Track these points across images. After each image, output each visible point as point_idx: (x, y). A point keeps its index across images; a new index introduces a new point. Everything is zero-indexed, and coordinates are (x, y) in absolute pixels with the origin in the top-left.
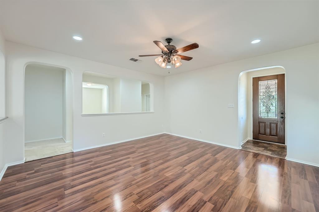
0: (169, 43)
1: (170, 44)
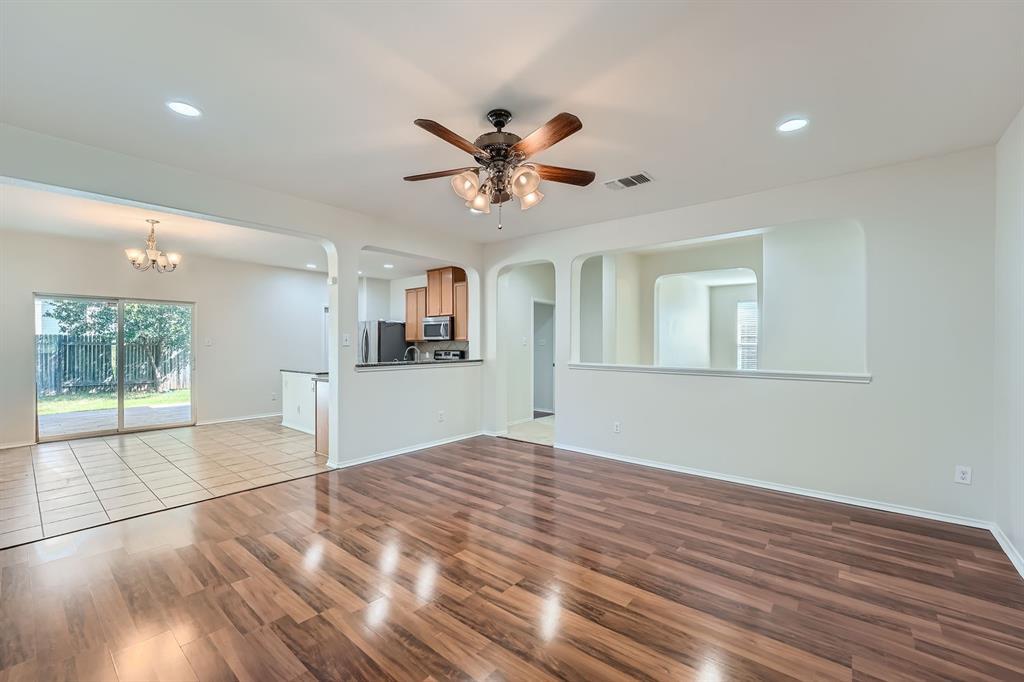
0: (499, 124)
1: (503, 130)
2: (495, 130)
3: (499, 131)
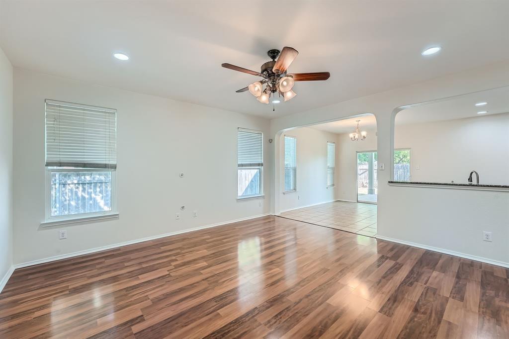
2: (272, 60)
3: (274, 60)
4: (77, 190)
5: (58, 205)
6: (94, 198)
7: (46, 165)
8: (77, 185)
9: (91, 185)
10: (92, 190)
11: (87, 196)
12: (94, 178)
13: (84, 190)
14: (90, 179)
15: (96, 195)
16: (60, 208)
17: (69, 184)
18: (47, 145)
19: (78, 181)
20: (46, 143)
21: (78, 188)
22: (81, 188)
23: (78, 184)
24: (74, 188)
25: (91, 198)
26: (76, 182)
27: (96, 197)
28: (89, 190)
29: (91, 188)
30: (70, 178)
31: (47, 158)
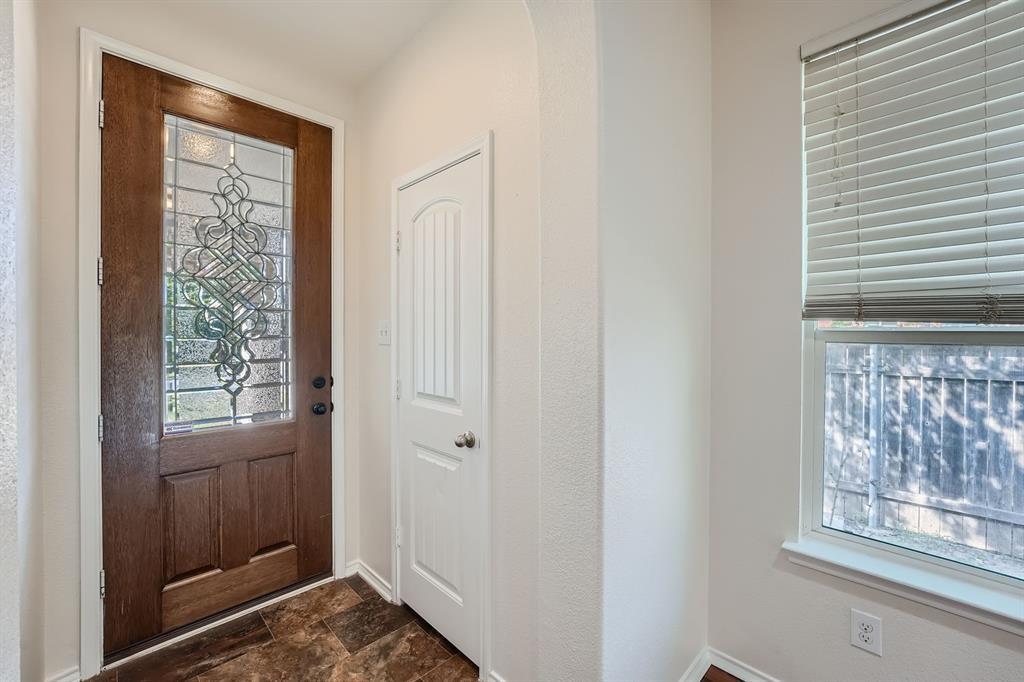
4: (931, 397)
5: (873, 433)
6: (997, 437)
7: (808, 315)
8: (930, 383)
9: (984, 389)
10: (988, 406)
11: (965, 422)
12: (995, 366)
13: (955, 400)
14: (978, 367)
15: (1002, 423)
16: (878, 444)
17: (906, 378)
18: (811, 233)
19: (936, 371)
20: (805, 228)
21: (933, 391)
22: (944, 392)
23: (936, 379)
24: (921, 390)
25: (983, 433)
26: (927, 372)
27: (1006, 431)
28: (977, 405)
29: (983, 398)
30: (909, 360)
31: (810, 283)
